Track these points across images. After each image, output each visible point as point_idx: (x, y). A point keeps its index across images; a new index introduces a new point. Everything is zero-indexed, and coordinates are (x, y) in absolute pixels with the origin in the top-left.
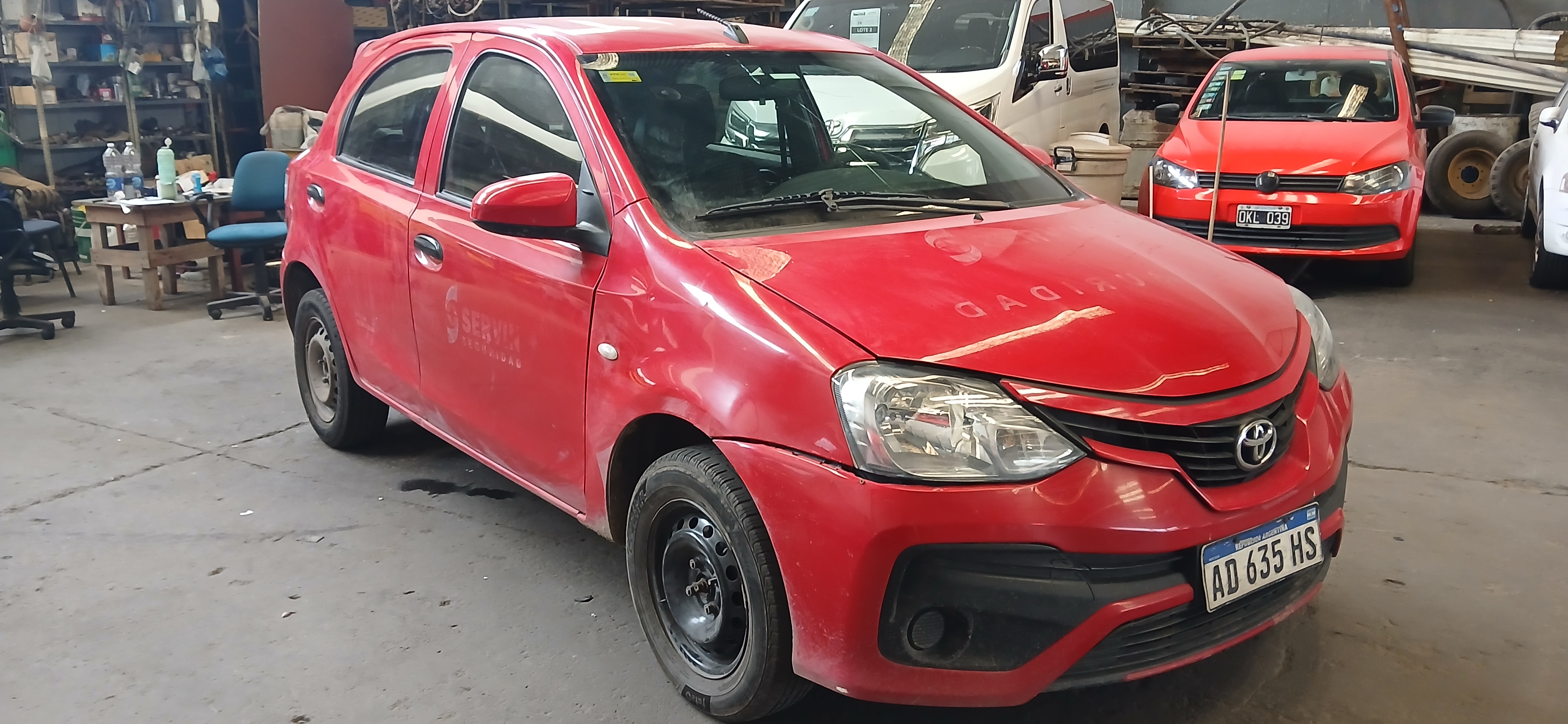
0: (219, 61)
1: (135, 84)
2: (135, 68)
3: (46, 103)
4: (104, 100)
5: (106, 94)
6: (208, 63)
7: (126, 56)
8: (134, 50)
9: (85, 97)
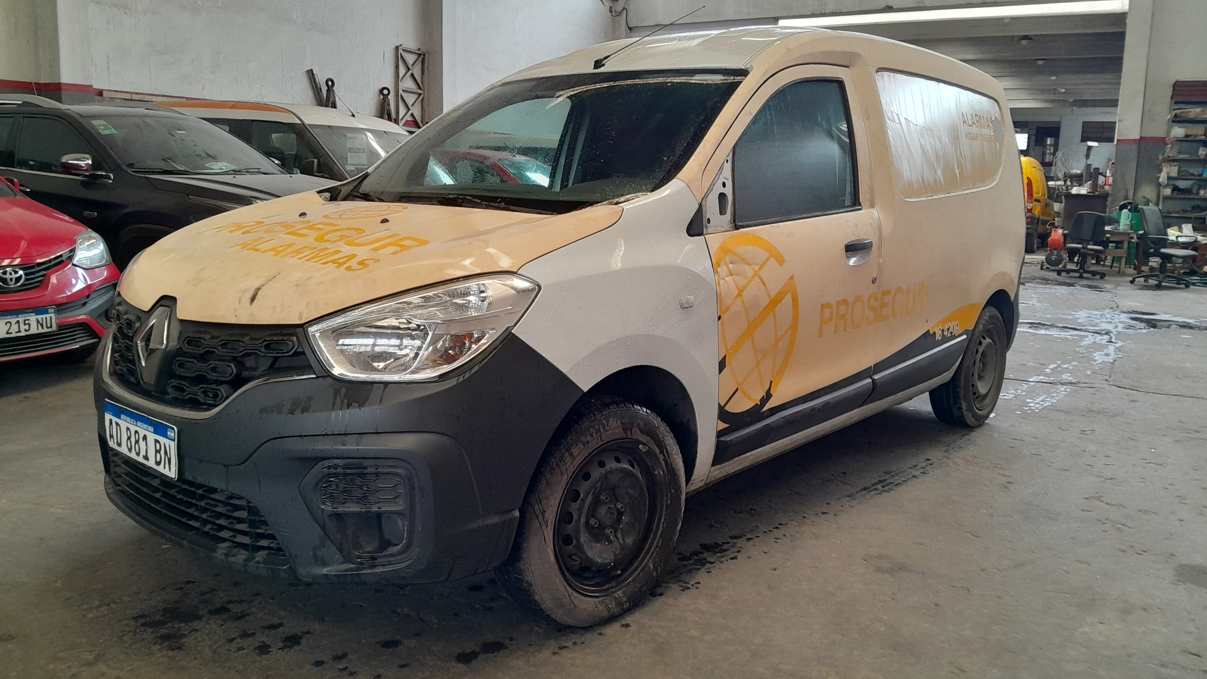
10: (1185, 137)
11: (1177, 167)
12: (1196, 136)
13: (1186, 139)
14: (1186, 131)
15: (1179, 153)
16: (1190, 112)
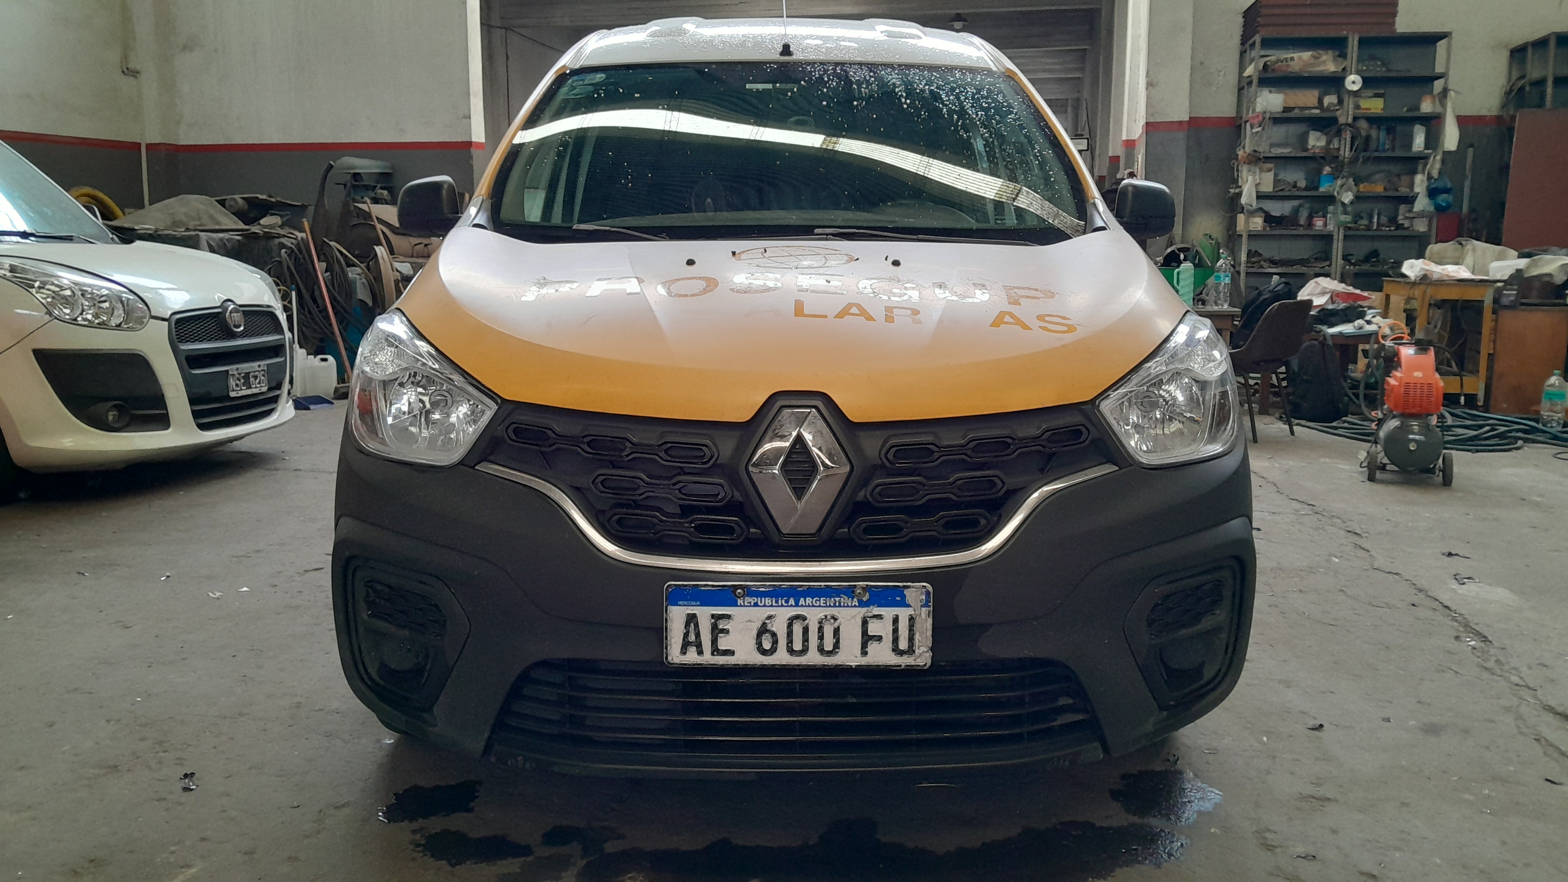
0: (1447, 191)
1: (1345, 213)
2: (1347, 197)
3: (1252, 229)
4: (1317, 228)
5: (1319, 223)
6: (1432, 193)
7: (1342, 186)
8: (1351, 180)
9: (1301, 226)
10: (1283, 112)
11: (1272, 173)
12: (1303, 109)
13: (1285, 115)
14: (1285, 101)
15: (1272, 145)
16: (1292, 59)
